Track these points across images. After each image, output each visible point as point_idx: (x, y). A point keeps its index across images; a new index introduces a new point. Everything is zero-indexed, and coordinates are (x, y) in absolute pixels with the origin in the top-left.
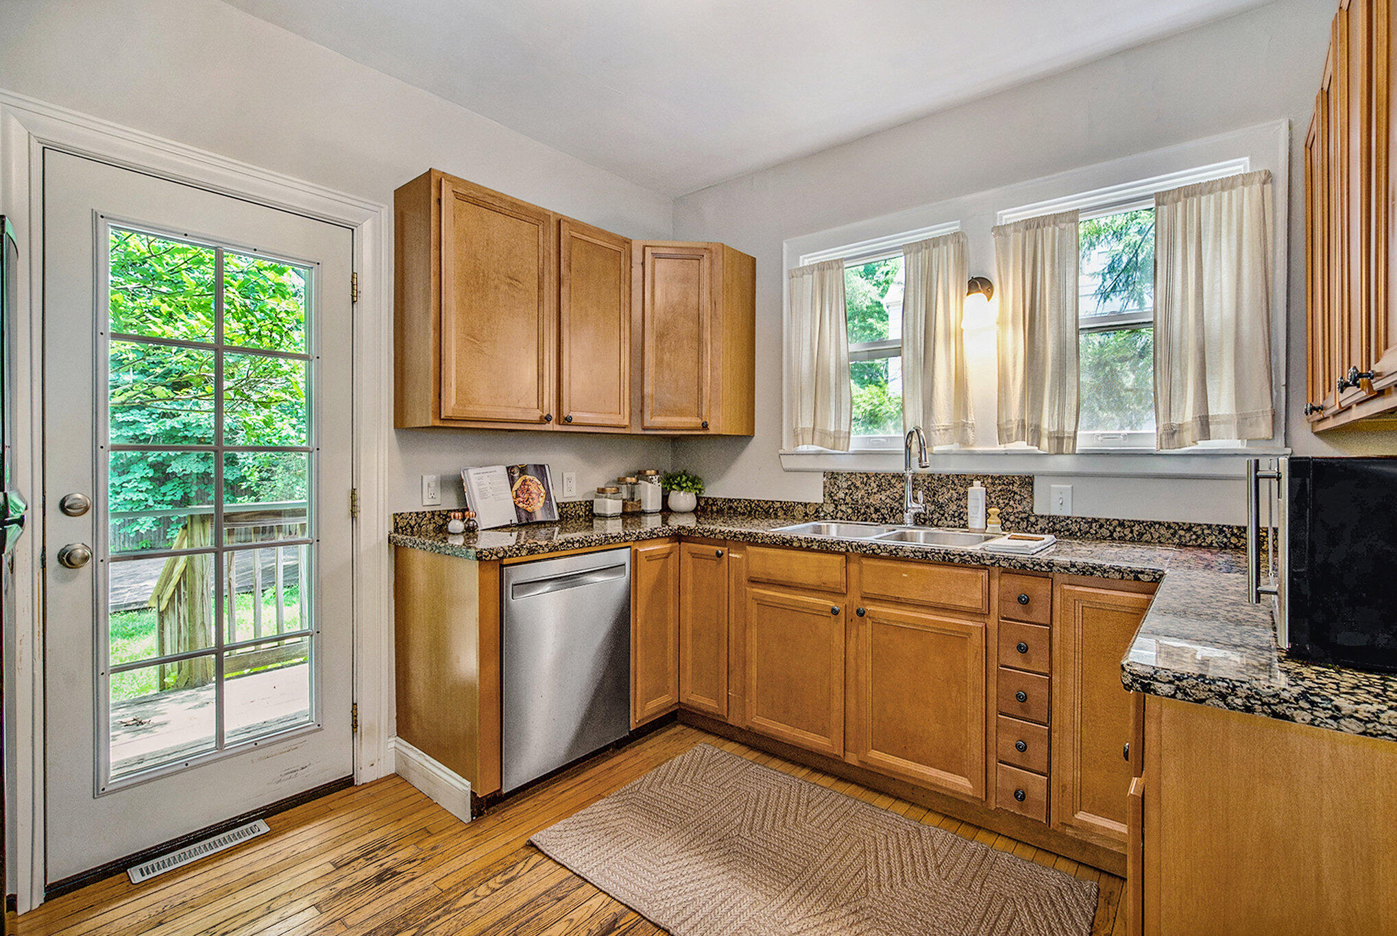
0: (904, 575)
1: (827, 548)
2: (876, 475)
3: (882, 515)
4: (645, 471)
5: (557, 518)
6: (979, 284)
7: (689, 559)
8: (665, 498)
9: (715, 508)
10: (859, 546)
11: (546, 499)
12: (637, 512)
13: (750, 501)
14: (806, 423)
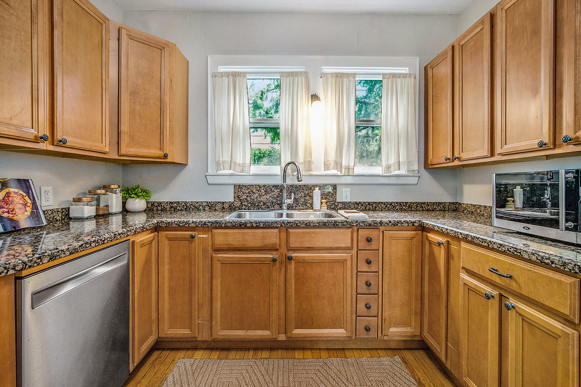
0: (312, 235)
1: (269, 225)
2: (264, 186)
3: (267, 206)
4: (110, 186)
5: (45, 223)
6: (315, 97)
7: (166, 242)
8: (124, 204)
9: (159, 208)
10: (288, 222)
11: (32, 208)
12: (106, 214)
13: (186, 203)
14: (226, 158)
